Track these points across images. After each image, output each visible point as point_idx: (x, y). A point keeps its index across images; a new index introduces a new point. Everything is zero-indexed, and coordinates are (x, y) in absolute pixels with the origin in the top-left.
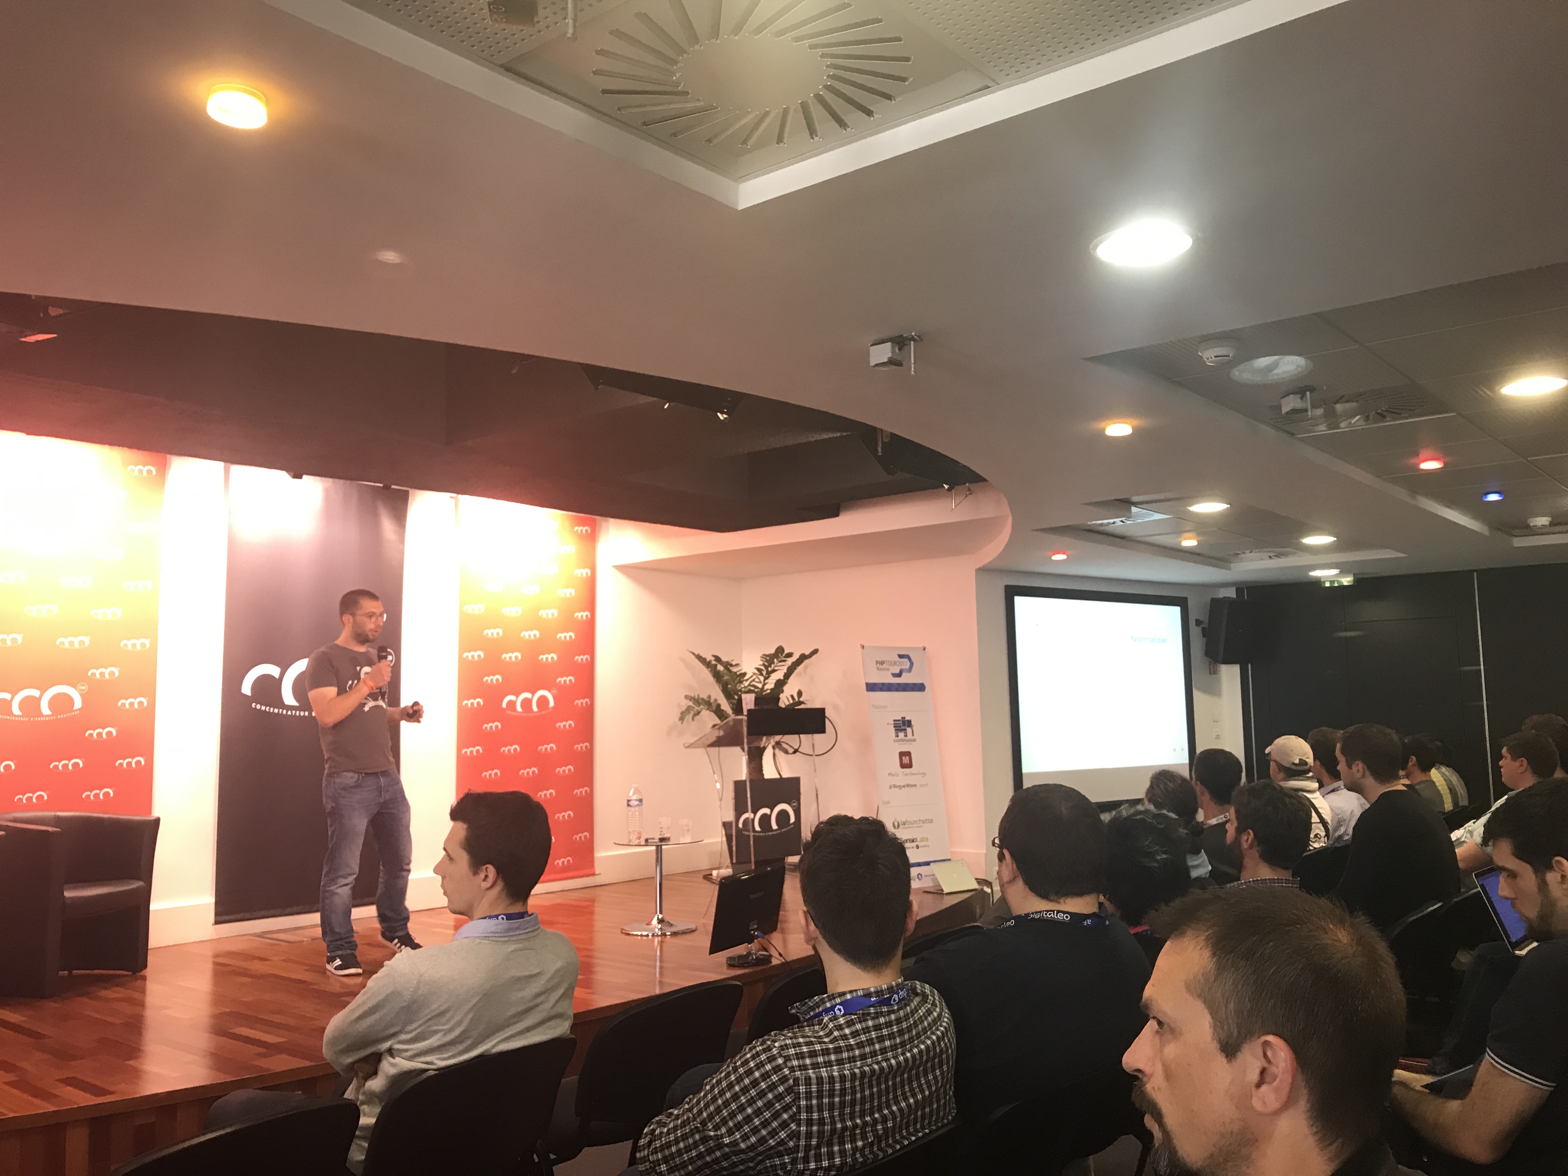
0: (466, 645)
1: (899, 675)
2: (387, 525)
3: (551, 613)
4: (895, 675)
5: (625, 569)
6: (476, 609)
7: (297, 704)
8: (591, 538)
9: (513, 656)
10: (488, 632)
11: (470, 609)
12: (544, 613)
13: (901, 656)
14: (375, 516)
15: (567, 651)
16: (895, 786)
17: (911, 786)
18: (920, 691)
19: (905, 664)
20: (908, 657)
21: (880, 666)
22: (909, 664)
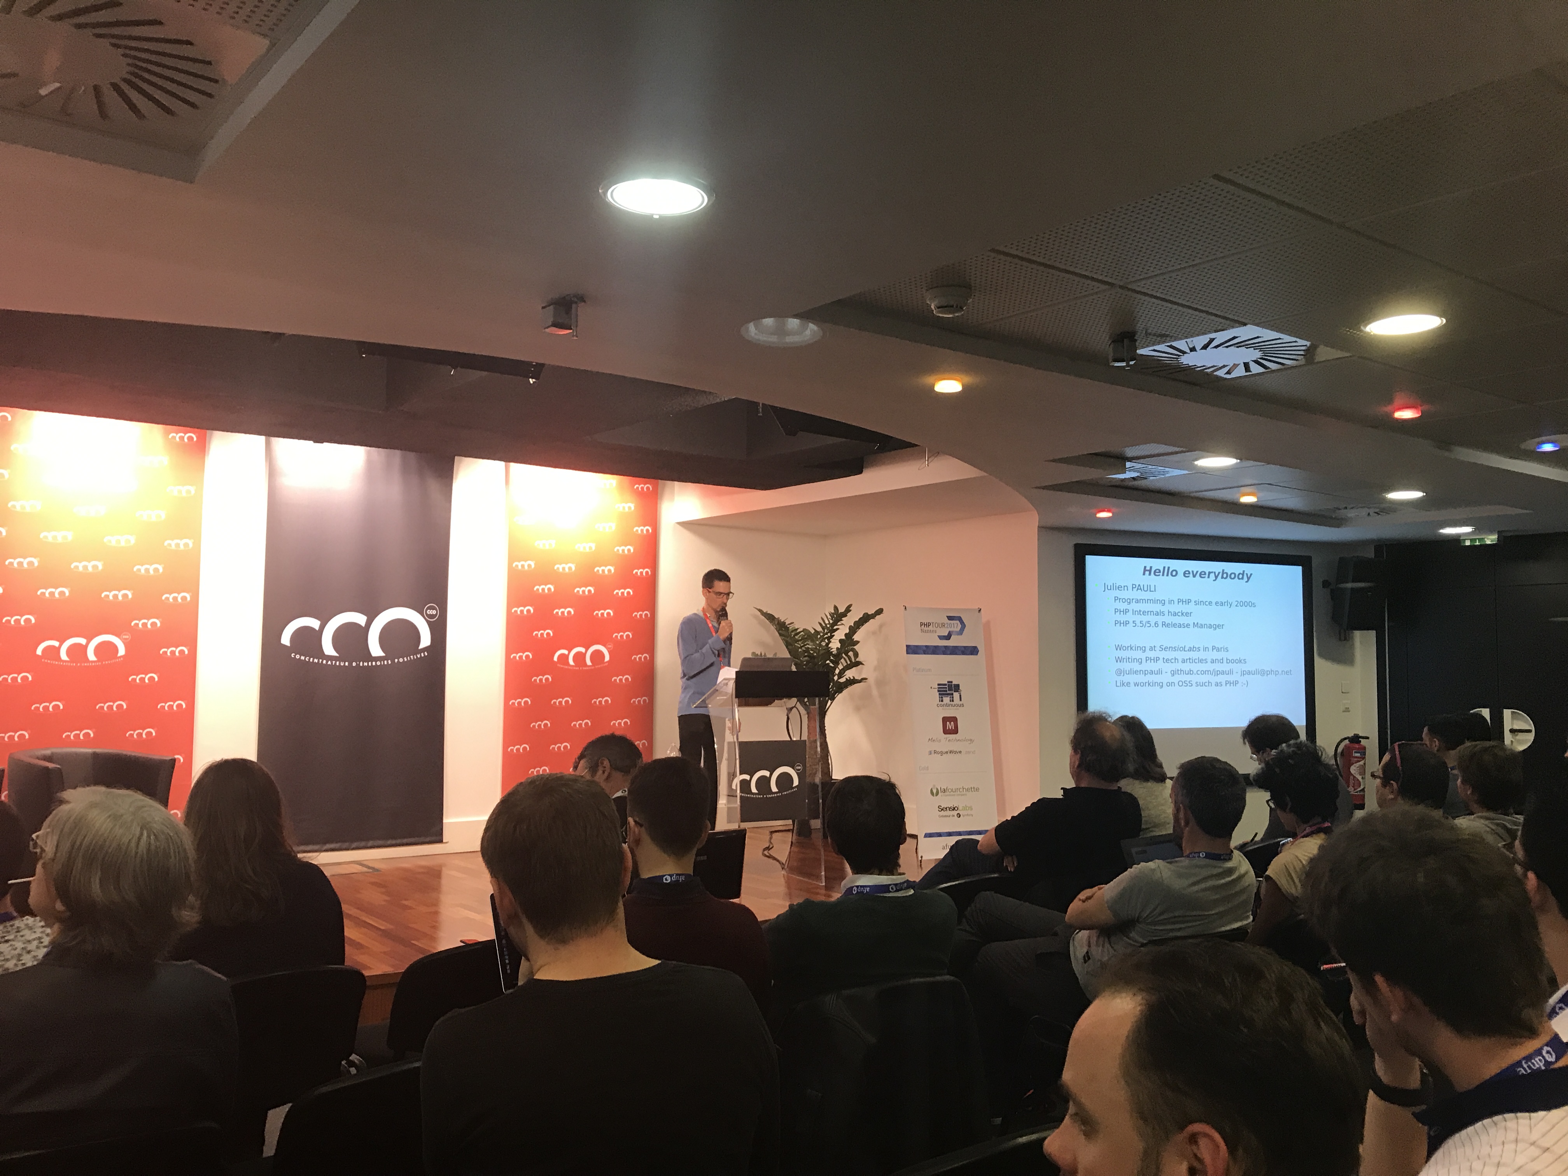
0: (515, 599)
1: (948, 637)
3: (607, 570)
4: (941, 638)
5: (686, 525)
6: (526, 565)
7: (336, 654)
8: (654, 496)
9: (566, 611)
10: (539, 588)
11: (519, 565)
12: (599, 570)
13: (950, 618)
15: (626, 607)
16: (935, 752)
17: (956, 752)
18: (972, 654)
19: (956, 626)
20: (960, 619)
21: (926, 628)
22: (960, 626)
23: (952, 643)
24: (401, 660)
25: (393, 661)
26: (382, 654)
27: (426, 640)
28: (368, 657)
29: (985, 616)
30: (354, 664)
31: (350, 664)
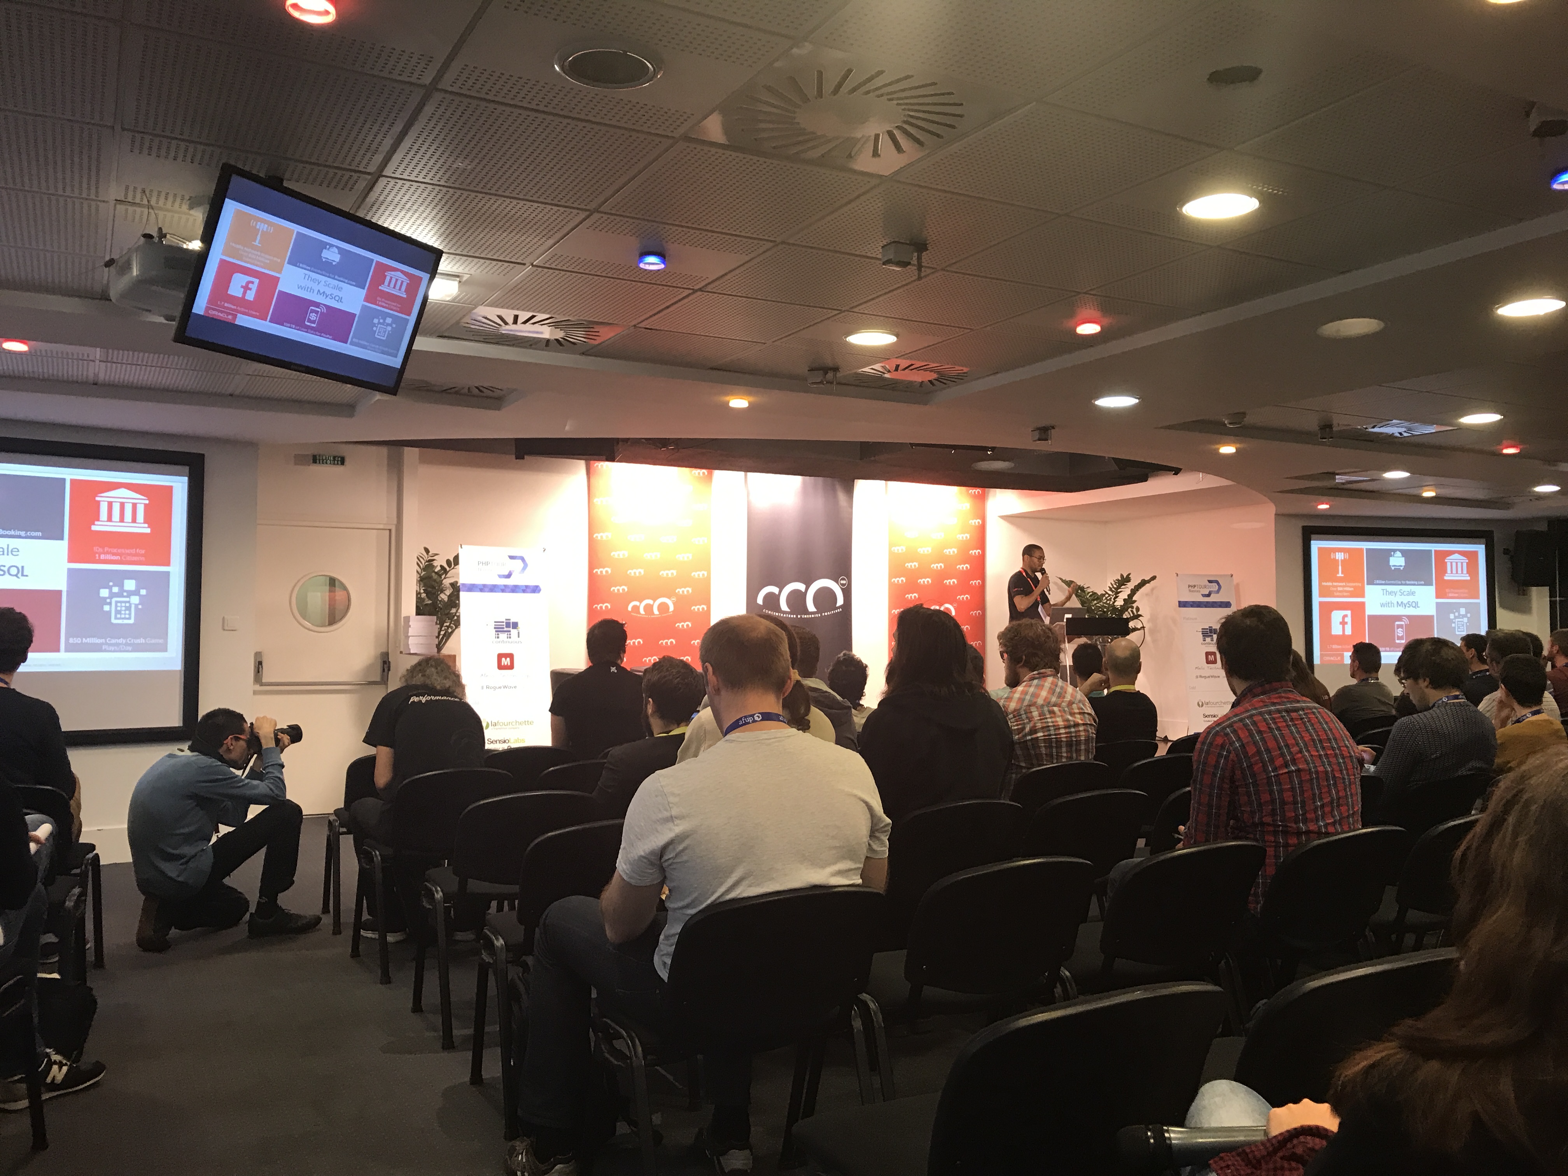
0: (893, 573)
1: (1209, 595)
2: (841, 496)
3: (952, 551)
4: (1204, 596)
5: (1008, 518)
6: (900, 549)
7: (789, 610)
8: (982, 499)
9: (927, 581)
10: (908, 565)
11: (895, 549)
12: (947, 551)
13: (1210, 581)
14: (834, 490)
15: (965, 577)
16: (1201, 677)
17: (1215, 677)
18: (1227, 607)
19: (1215, 587)
20: (1217, 582)
21: (1192, 589)
22: (1217, 587)
23: (1213, 598)
24: (826, 614)
25: (821, 615)
26: (814, 610)
27: (840, 601)
28: (806, 611)
29: (1236, 580)
30: (799, 616)
31: (797, 616)
